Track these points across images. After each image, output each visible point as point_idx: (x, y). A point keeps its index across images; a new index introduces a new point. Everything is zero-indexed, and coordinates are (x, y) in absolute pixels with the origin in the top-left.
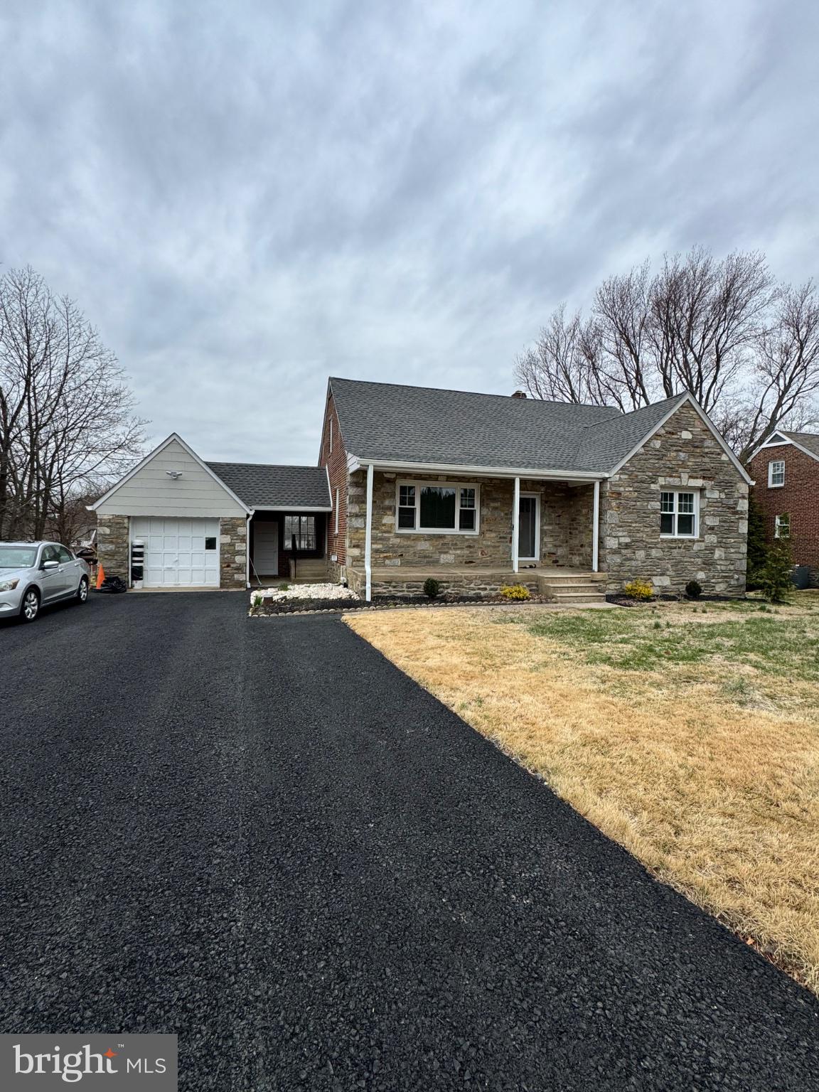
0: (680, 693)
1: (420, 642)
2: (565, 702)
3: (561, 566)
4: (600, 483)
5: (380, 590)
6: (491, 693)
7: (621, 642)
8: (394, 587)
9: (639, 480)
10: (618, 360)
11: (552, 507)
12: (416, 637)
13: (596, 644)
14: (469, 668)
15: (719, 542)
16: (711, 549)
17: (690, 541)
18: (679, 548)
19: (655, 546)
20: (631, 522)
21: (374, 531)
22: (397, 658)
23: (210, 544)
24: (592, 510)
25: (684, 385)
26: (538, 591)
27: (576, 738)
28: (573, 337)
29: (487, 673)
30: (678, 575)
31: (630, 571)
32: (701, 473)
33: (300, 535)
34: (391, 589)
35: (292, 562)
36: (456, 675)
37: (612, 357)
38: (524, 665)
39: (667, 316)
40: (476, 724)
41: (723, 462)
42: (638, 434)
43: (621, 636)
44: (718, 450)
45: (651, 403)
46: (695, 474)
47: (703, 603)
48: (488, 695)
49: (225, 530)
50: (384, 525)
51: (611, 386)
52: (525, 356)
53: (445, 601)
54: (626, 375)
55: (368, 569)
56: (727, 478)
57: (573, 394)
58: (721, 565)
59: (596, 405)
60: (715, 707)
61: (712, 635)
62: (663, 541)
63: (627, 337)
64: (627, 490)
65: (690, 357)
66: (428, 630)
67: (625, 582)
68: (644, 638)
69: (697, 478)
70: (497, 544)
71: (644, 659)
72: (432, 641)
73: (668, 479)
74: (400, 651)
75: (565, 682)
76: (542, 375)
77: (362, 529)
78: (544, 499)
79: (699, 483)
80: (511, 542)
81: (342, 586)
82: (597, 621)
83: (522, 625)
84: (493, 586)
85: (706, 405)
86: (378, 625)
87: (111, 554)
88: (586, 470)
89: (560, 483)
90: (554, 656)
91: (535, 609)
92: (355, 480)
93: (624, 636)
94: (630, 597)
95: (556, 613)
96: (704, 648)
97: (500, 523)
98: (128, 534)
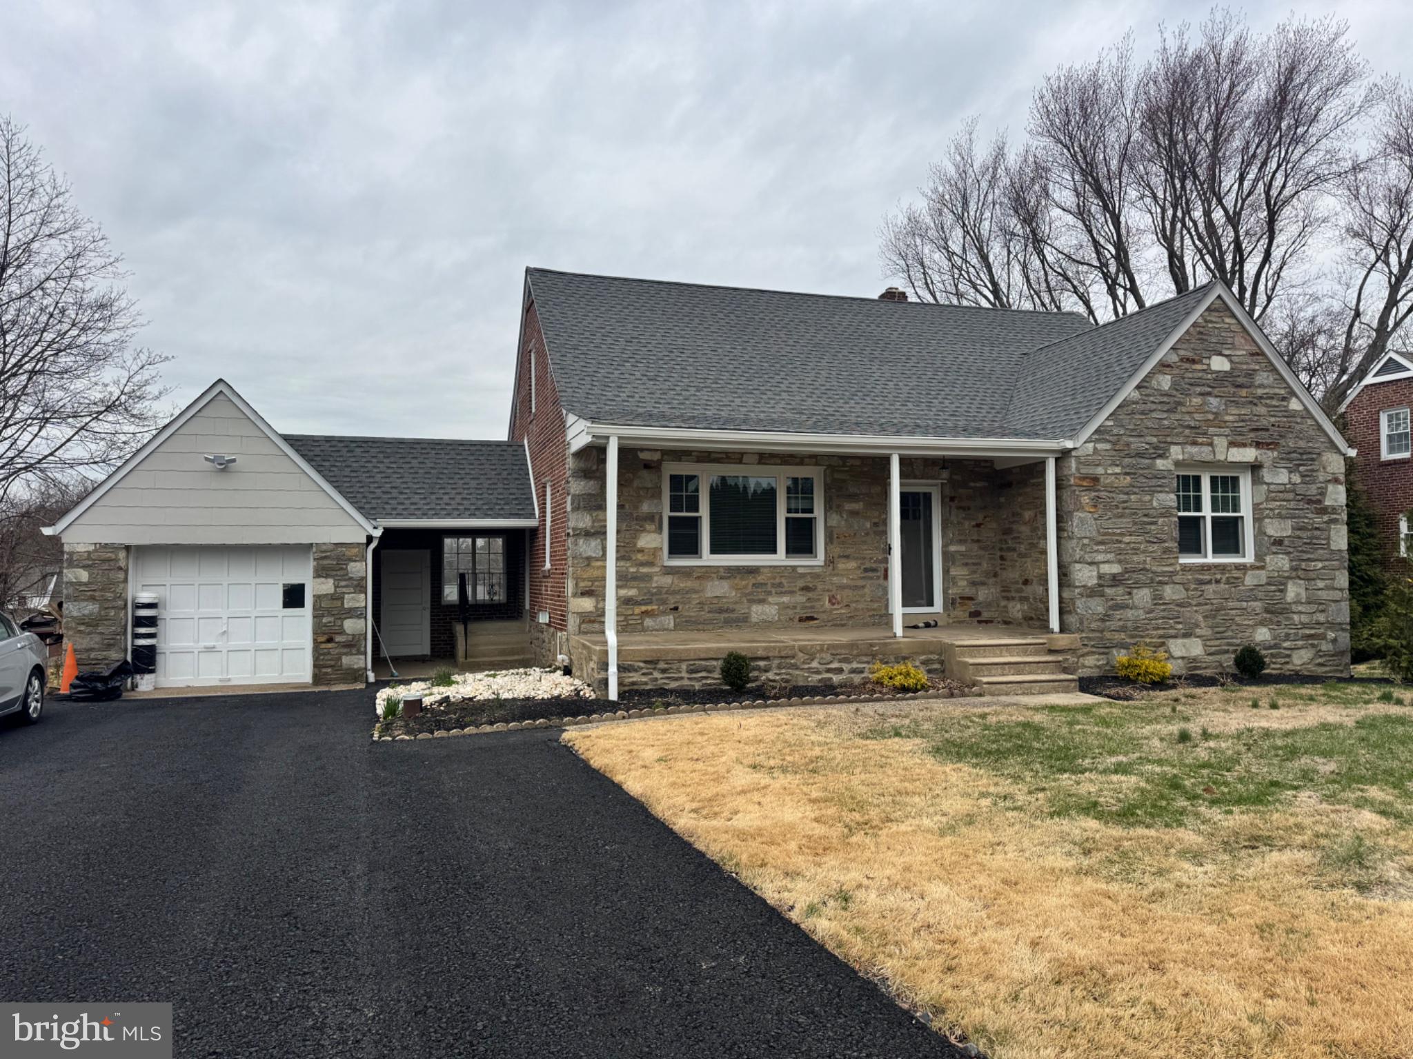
0: (1239, 871)
1: (718, 779)
2: (1013, 895)
3: (986, 622)
4: (1057, 460)
5: (635, 677)
6: (865, 882)
7: (1116, 772)
8: (664, 671)
9: (1133, 453)
10: (1080, 224)
11: (963, 508)
12: (711, 769)
13: (1066, 776)
14: (819, 830)
15: (1293, 569)
16: (1279, 584)
17: (1238, 567)
18: (1218, 582)
19: (1170, 578)
20: (1121, 534)
21: (622, 563)
22: (675, 814)
23: (293, 597)
24: (1043, 513)
25: (1208, 267)
26: (943, 671)
27: (1040, 967)
28: (992, 183)
29: (854, 839)
30: (1219, 636)
31: (1123, 629)
32: (1252, 435)
33: (474, 574)
34: (657, 675)
35: (459, 628)
36: (793, 846)
37: (1070, 219)
38: (926, 822)
39: (1171, 140)
40: (839, 946)
41: (1293, 414)
42: (1126, 363)
43: (1114, 760)
44: (1282, 392)
45: (1148, 304)
46: (1239, 438)
47: (1270, 689)
48: (860, 886)
49: (324, 568)
50: (641, 551)
51: (1070, 274)
52: (902, 219)
53: (762, 696)
54: (1098, 253)
55: (611, 637)
56: (1302, 444)
57: (996, 291)
58: (1300, 613)
59: (1041, 309)
60: (1311, 896)
61: (1293, 753)
62: (1186, 569)
63: (1096, 180)
64: (1110, 473)
65: (1218, 215)
66: (733, 754)
67: (1115, 651)
68: (1160, 762)
69: (1244, 445)
70: (860, 583)
71: (1164, 803)
72: (743, 778)
73: (1189, 449)
74: (681, 800)
75: (1010, 855)
76: (937, 256)
77: (597, 560)
78: (948, 492)
79: (1249, 454)
80: (886, 577)
81: (559, 673)
82: (1065, 730)
83: (918, 741)
84: (855, 665)
85: (1253, 305)
86: (633, 747)
87: (91, 623)
88: (1028, 435)
89: (978, 461)
90: (985, 802)
91: (939, 707)
92: (582, 465)
93: (1121, 758)
94: (1127, 681)
95: (983, 716)
96: (1280, 778)
97: (864, 542)
98: (126, 581)
